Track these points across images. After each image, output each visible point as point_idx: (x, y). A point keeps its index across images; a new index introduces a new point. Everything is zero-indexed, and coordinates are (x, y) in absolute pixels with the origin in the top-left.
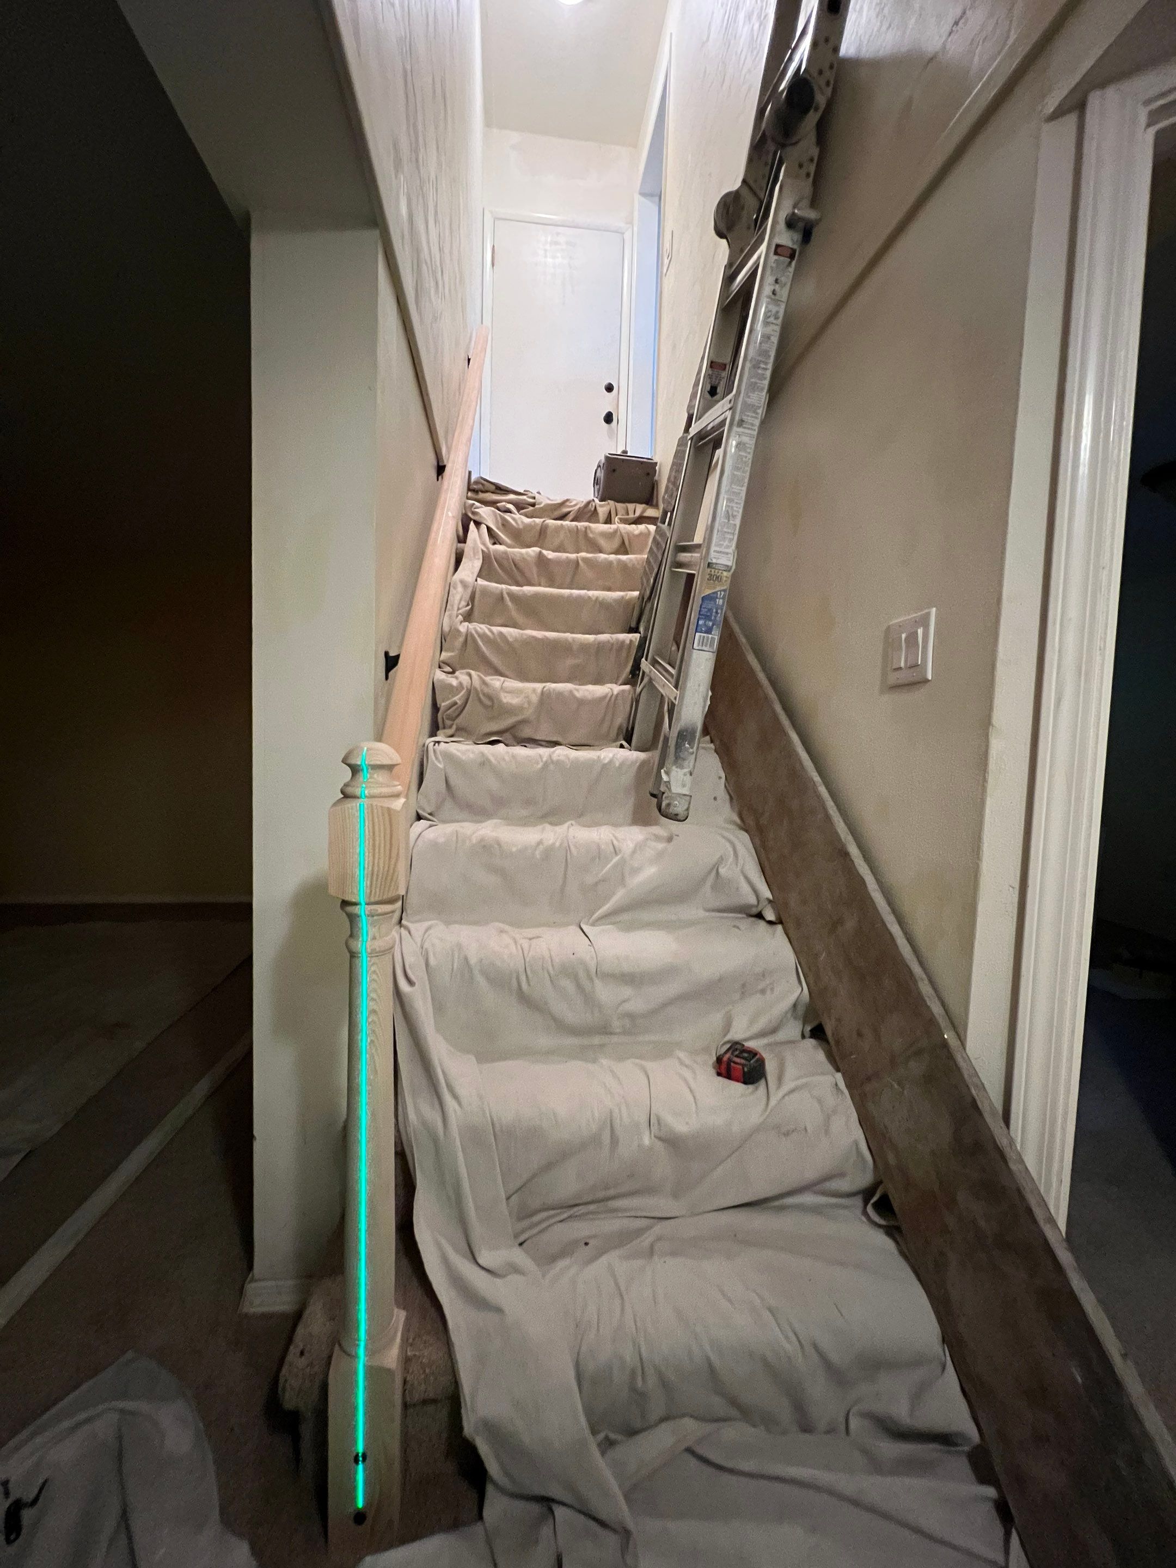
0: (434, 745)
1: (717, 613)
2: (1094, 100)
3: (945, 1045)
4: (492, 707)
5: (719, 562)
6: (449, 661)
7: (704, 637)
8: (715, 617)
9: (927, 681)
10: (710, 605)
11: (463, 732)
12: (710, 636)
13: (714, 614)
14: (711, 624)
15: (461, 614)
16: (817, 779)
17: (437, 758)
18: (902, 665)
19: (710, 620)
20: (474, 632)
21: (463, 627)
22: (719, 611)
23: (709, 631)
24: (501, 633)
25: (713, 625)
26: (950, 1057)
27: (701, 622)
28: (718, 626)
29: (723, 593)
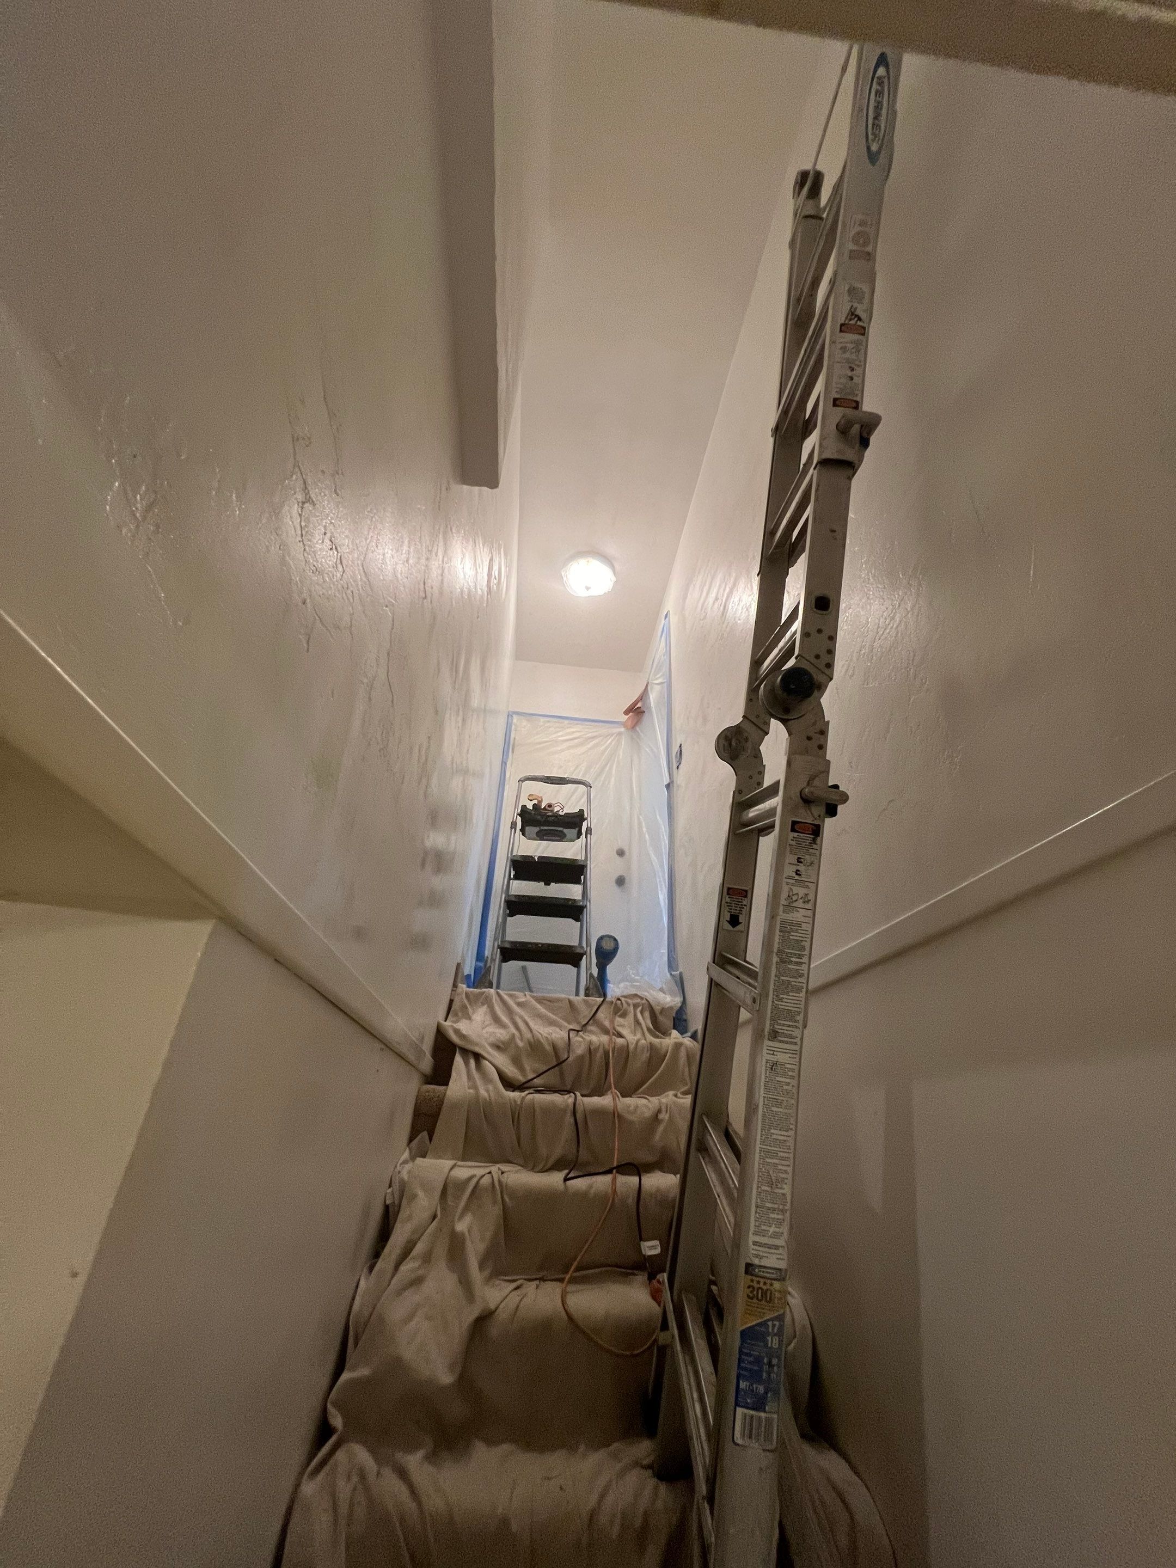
1: (770, 1364)
5: (764, 1262)
7: (752, 1417)
8: (769, 1374)
10: (757, 1348)
12: (763, 1415)
13: (766, 1368)
14: (761, 1389)
19: (760, 1381)
22: (775, 1361)
23: (759, 1405)
25: (766, 1393)
27: (743, 1385)
28: (776, 1393)
29: (777, 1323)
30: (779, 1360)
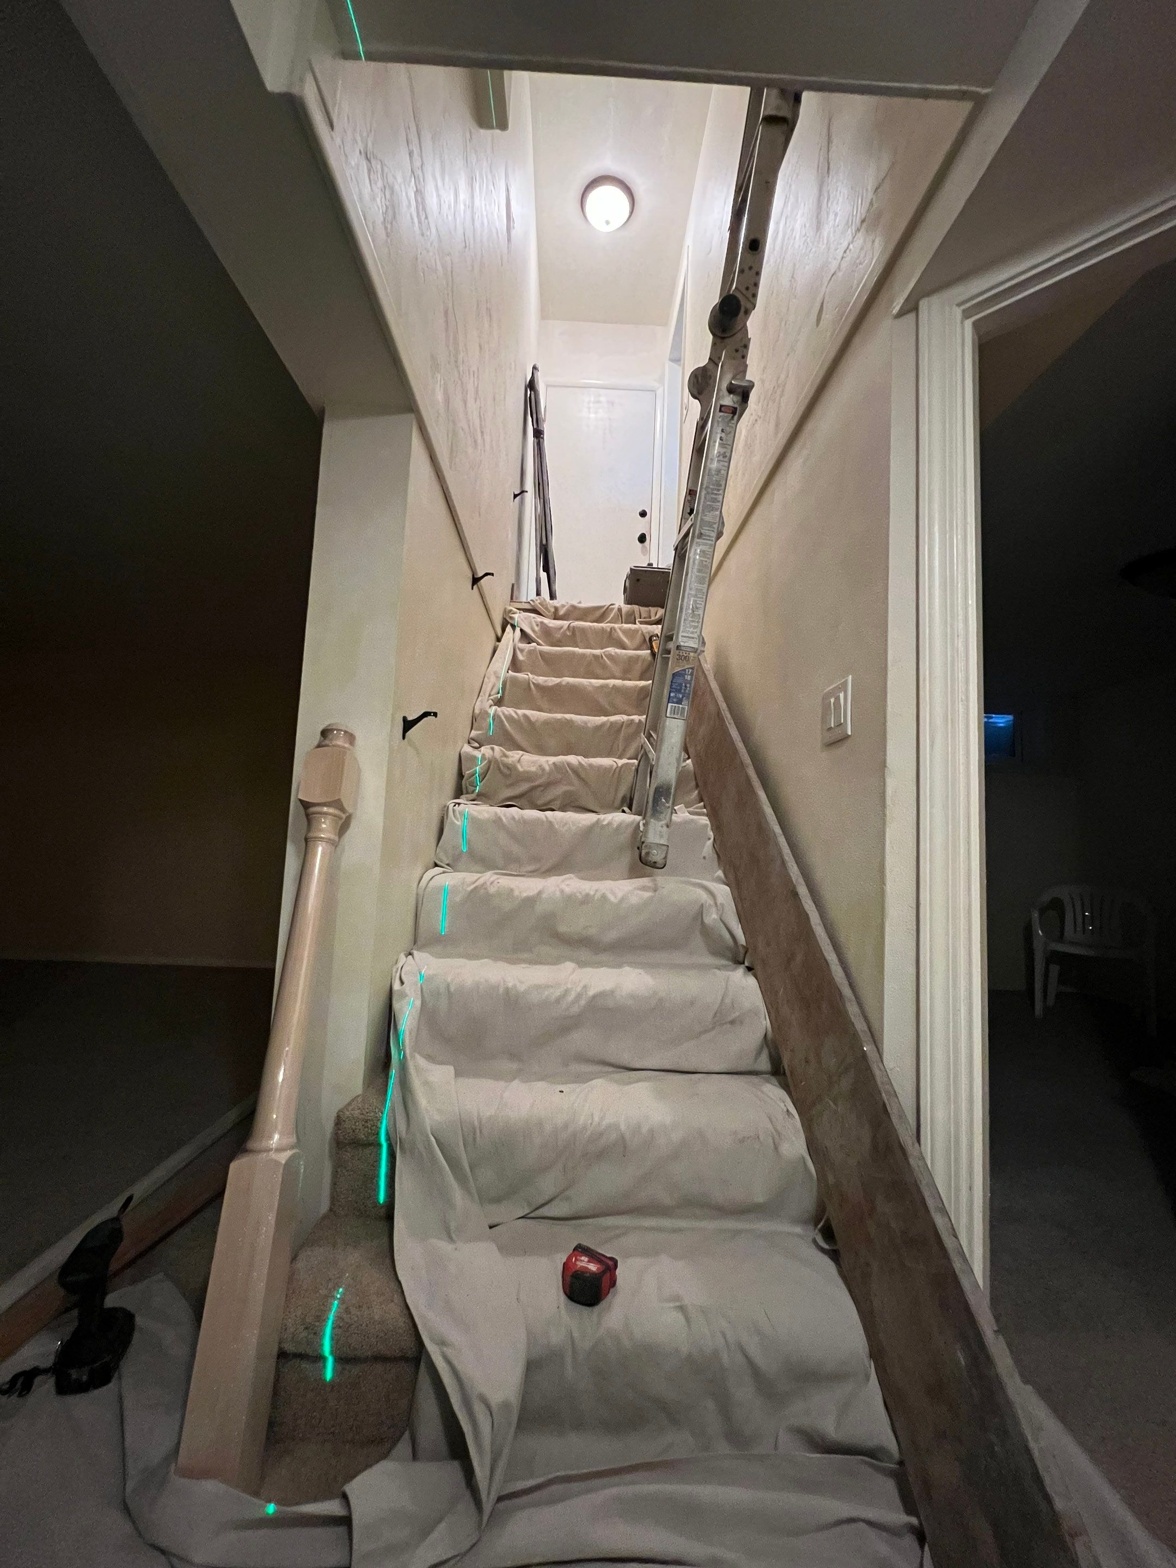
0: (455, 806)
1: (686, 686)
2: (923, 304)
3: (864, 1055)
4: (510, 775)
5: (686, 644)
6: (476, 739)
7: (675, 707)
8: (685, 690)
9: (848, 736)
10: (679, 680)
11: (482, 797)
12: (681, 706)
13: (683, 688)
14: (681, 696)
15: (492, 700)
16: (777, 829)
17: (455, 816)
18: (833, 726)
19: (681, 693)
20: (501, 714)
21: (492, 711)
22: (688, 685)
23: (679, 702)
24: (525, 716)
25: (683, 697)
26: (868, 1068)
27: (672, 695)
28: (688, 698)
29: (690, 670)
30: (690, 685)
